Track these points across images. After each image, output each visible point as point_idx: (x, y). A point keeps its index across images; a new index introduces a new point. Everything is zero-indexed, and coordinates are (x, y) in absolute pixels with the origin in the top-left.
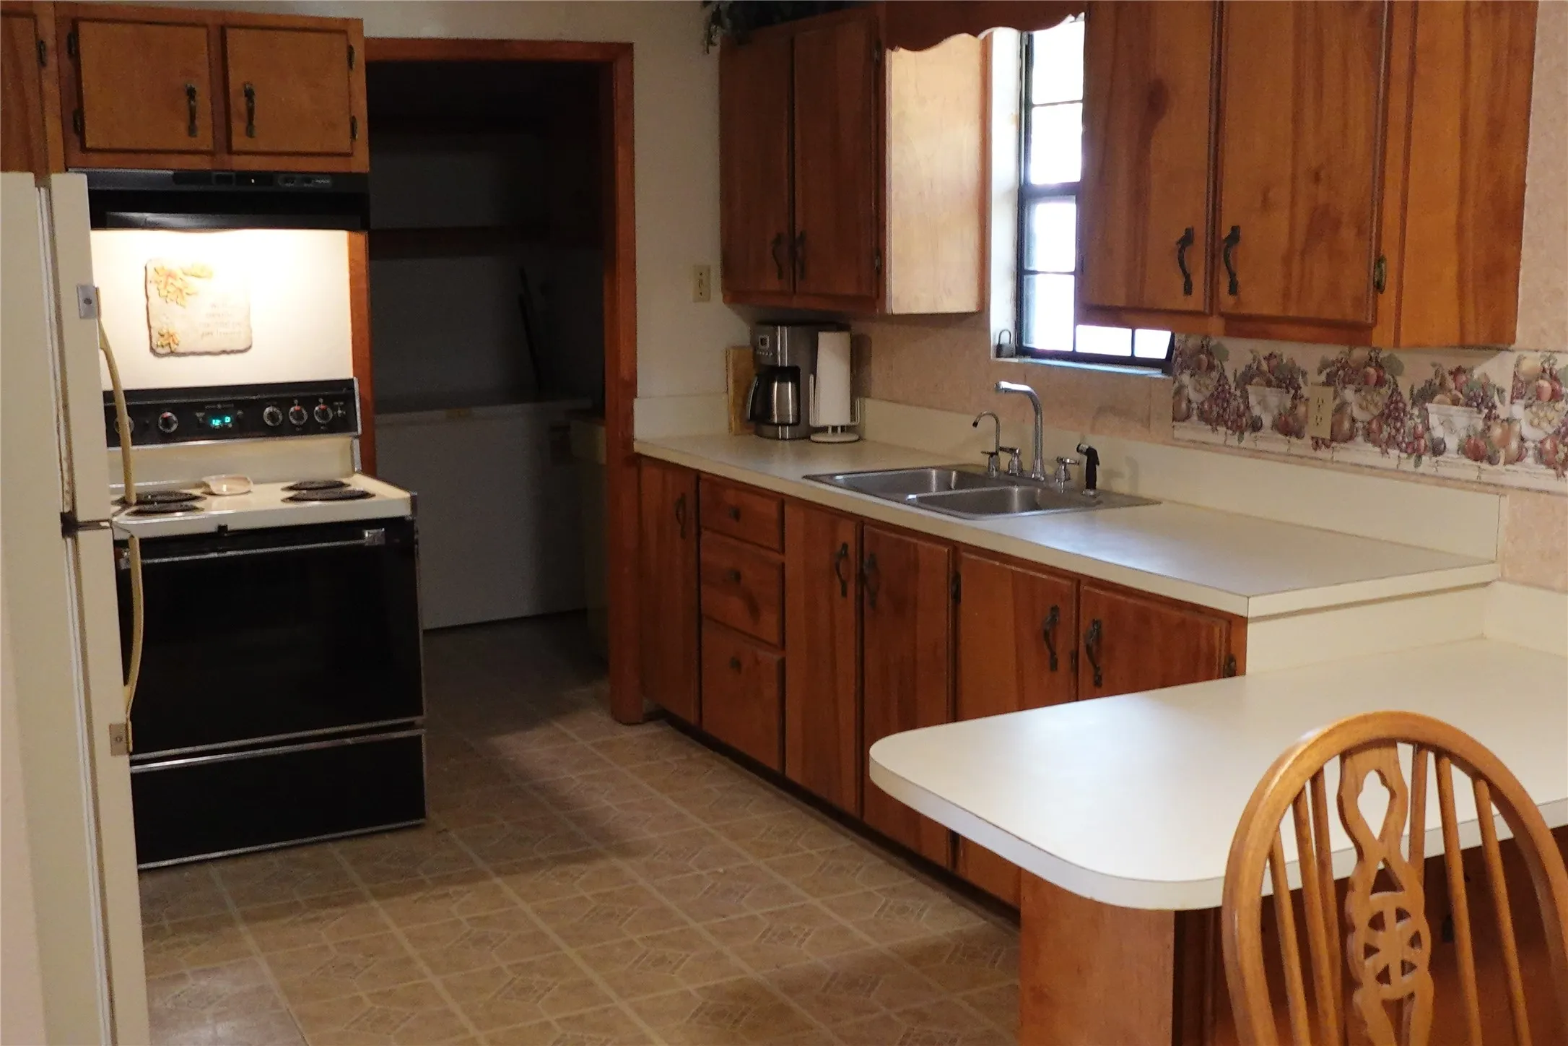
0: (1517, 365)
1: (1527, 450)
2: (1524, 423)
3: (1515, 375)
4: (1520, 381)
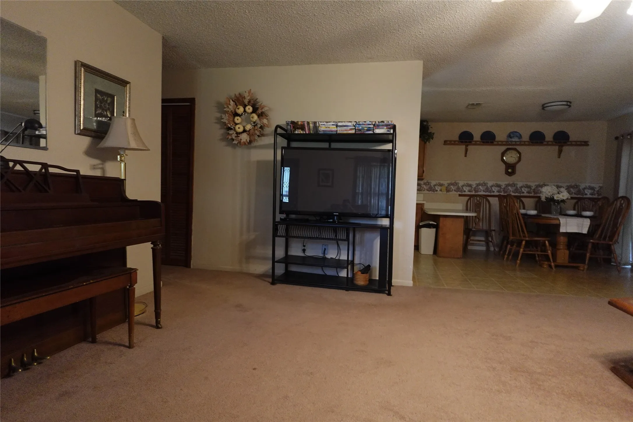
0: (424, 182)
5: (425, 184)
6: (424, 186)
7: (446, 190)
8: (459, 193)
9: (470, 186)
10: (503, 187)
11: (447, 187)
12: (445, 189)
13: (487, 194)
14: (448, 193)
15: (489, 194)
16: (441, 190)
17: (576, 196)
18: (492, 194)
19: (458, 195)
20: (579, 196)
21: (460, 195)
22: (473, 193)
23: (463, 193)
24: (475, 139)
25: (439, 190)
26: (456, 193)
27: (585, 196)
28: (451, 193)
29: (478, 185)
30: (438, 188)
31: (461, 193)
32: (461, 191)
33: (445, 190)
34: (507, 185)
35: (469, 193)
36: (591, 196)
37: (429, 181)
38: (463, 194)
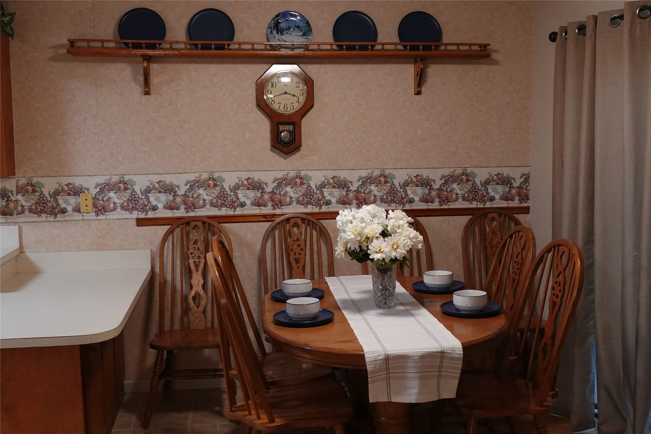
0: (17, 182)
1: (25, 209)
2: (22, 201)
3: (17, 186)
4: (19, 188)
5: (20, 190)
6: (19, 197)
7: (95, 206)
8: (136, 215)
9: (169, 189)
10: (269, 189)
11: (95, 199)
12: (90, 203)
13: (224, 212)
14: (101, 217)
15: (231, 212)
16: (77, 210)
17: (466, 205)
18: (239, 211)
19: (134, 223)
20: (474, 205)
21: (140, 222)
22: (181, 213)
23: (151, 215)
24: (170, 36)
25: (69, 208)
26: (126, 215)
27: (488, 205)
28: (111, 216)
29: (194, 185)
30: (66, 202)
31: (142, 216)
32: (144, 209)
33: (90, 208)
34: (282, 183)
35: (169, 214)
36: (504, 204)
37: (35, 180)
38: (148, 216)
